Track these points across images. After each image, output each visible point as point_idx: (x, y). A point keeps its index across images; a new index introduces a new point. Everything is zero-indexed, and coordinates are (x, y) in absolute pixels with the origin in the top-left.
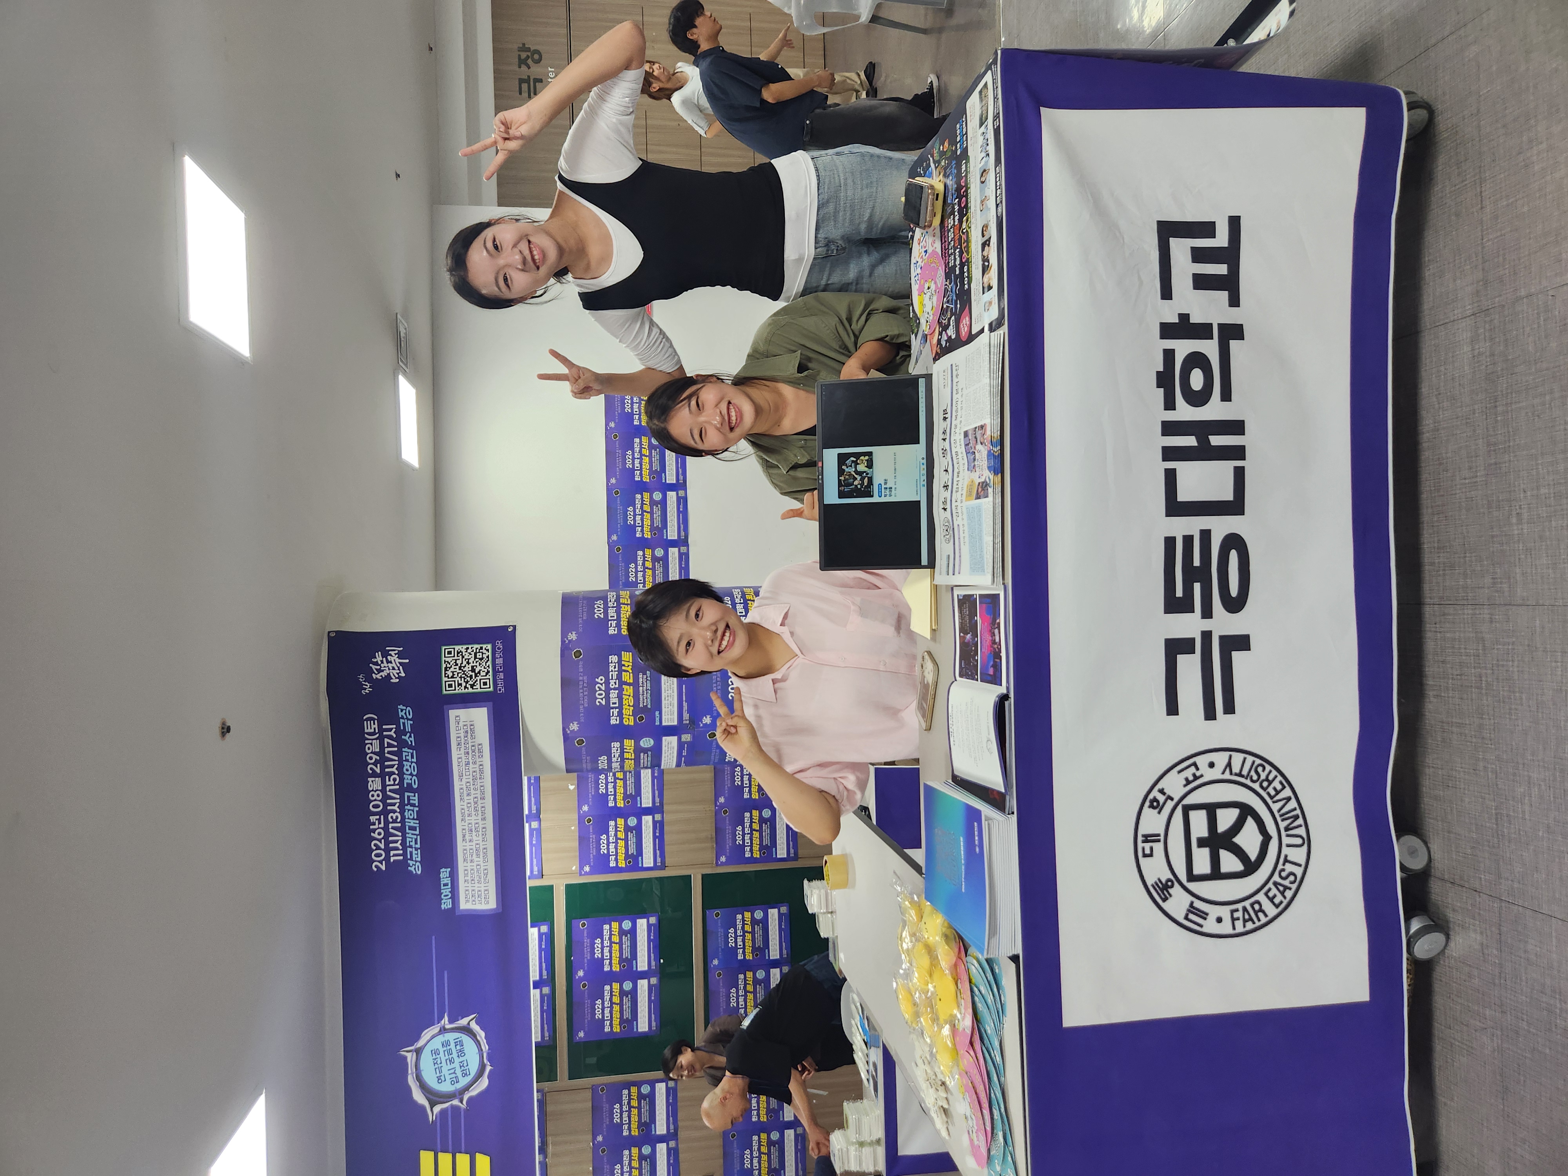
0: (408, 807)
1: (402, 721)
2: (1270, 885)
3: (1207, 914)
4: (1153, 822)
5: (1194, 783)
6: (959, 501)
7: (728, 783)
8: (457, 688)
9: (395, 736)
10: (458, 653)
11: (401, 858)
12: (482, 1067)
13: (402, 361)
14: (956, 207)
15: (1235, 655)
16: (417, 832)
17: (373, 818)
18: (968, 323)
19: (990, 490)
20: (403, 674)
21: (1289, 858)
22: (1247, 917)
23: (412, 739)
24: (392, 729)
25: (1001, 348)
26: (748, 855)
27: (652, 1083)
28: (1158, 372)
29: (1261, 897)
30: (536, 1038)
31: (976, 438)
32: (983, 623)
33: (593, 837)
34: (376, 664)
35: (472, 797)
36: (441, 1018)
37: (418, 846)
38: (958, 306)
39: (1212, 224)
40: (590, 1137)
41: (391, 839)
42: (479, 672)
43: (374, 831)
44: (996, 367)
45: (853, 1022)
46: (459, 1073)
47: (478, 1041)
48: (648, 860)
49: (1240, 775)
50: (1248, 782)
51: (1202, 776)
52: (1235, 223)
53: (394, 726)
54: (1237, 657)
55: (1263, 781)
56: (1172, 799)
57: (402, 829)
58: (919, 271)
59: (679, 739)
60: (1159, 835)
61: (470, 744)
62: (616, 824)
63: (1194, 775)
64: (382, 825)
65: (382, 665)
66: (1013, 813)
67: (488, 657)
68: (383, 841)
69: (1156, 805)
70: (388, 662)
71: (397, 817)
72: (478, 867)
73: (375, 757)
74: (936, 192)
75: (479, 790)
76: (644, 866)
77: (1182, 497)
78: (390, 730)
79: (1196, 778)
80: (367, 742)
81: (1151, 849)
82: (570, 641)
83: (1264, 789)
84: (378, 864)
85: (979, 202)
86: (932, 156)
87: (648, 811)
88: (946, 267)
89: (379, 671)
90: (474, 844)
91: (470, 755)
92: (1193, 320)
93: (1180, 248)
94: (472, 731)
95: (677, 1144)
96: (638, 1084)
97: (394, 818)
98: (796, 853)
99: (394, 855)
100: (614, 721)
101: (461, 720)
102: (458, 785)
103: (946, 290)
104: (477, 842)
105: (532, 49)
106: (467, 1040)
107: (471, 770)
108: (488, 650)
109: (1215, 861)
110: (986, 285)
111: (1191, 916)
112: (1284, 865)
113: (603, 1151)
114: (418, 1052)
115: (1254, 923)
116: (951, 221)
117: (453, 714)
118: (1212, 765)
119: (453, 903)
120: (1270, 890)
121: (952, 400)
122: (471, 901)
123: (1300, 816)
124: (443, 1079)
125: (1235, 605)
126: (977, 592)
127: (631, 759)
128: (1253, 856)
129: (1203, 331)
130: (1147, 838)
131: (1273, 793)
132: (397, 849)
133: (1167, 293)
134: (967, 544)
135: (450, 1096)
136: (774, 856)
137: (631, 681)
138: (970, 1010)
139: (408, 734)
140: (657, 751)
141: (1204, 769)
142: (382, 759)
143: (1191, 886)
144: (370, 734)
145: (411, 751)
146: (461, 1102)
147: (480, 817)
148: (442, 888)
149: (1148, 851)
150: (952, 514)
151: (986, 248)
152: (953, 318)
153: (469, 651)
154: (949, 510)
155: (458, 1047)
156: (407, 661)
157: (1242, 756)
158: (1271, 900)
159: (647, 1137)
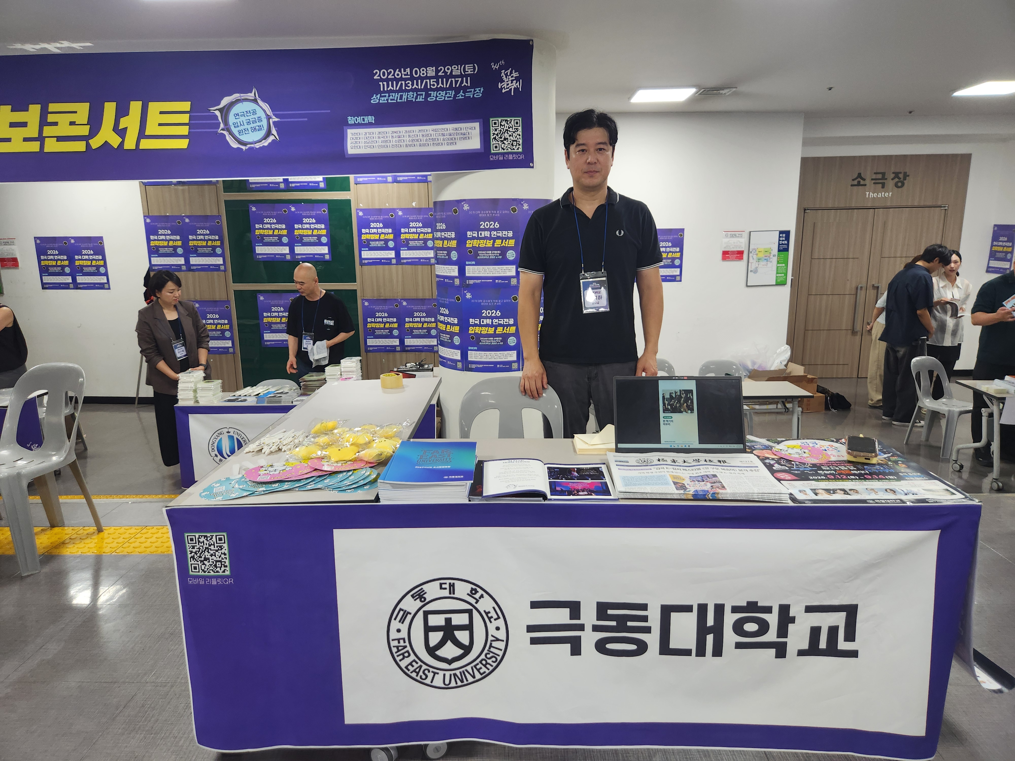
0: (415, 95)
1: (473, 90)
2: (420, 663)
3: (403, 623)
4: (462, 590)
5: (486, 617)
6: (668, 470)
7: (415, 308)
8: (493, 128)
9: (463, 85)
10: (517, 129)
11: (382, 90)
12: (245, 144)
13: (704, 91)
14: (863, 472)
15: (568, 646)
16: (398, 101)
17: (408, 70)
18: (787, 478)
19: (682, 492)
20: (504, 91)
21: (436, 675)
22: (400, 648)
23: (460, 97)
24: (467, 83)
25: (778, 501)
26: (369, 320)
27: (223, 255)
28: (757, 602)
29: (413, 657)
30: (251, 180)
31: (715, 483)
32: (588, 484)
33: (381, 218)
34: (511, 73)
35: (421, 138)
36: (276, 116)
37: (389, 101)
38: (796, 472)
39: (853, 640)
40: (188, 214)
41: (395, 82)
42: (504, 143)
43: (400, 71)
44: (766, 497)
45: (270, 387)
46: (241, 128)
47: (261, 141)
48: (366, 254)
49: (491, 646)
50: (486, 651)
51: (491, 622)
52: (854, 654)
53: (469, 85)
54: (567, 647)
55: (486, 661)
56: (476, 603)
57: (401, 90)
58: (811, 445)
59: (456, 277)
60: (454, 593)
61: (456, 137)
62: (389, 233)
63: (492, 617)
64: (403, 76)
65: (510, 77)
66: (470, 501)
67: (514, 149)
68: (393, 77)
69: (473, 592)
70: (512, 81)
71: (409, 87)
72: (375, 142)
73: (449, 71)
74: (871, 458)
75: (425, 143)
76: (362, 252)
77: (674, 615)
78: (467, 82)
79: (490, 618)
80: (459, 66)
81: (445, 589)
82: (522, 205)
83: (481, 662)
84: (378, 74)
85: (873, 487)
86: (892, 456)
87: (398, 254)
88: (820, 464)
89: (506, 75)
90: (391, 139)
91: (449, 137)
92: (790, 626)
93: (839, 619)
94: (465, 138)
95: (184, 271)
96: (222, 246)
97: (408, 85)
98: (370, 351)
99: (383, 85)
100: (469, 234)
101: (472, 131)
102: (430, 128)
103: (804, 464)
104: (392, 141)
105: (905, 181)
106: (262, 133)
107: (439, 137)
108: (518, 149)
109: (436, 629)
110: (817, 491)
111: (402, 613)
112: (432, 672)
113: (179, 223)
114: (255, 101)
115: (396, 653)
116: (852, 468)
117: (477, 125)
118: (498, 629)
119: (351, 125)
120: (417, 663)
121: (734, 467)
122: (353, 137)
123: (463, 684)
124: (236, 117)
125: (601, 647)
126: (607, 480)
127: (443, 245)
128: (439, 653)
129: (783, 631)
130: (452, 586)
131: (478, 667)
132: (388, 87)
133: (810, 609)
134: (640, 475)
135: (226, 122)
136: (368, 337)
137: (495, 246)
138: (337, 470)
139: (463, 95)
140: (448, 262)
141: (495, 624)
142: (447, 77)
143: (421, 614)
144: (464, 68)
145: (452, 97)
146: (223, 130)
147: (408, 143)
148: (362, 117)
149: (444, 586)
150: (657, 465)
151: (843, 492)
152: (787, 468)
153: (518, 136)
154: (659, 463)
155: (257, 128)
156: (512, 94)
157: (503, 648)
158: (411, 664)
159: (189, 252)
